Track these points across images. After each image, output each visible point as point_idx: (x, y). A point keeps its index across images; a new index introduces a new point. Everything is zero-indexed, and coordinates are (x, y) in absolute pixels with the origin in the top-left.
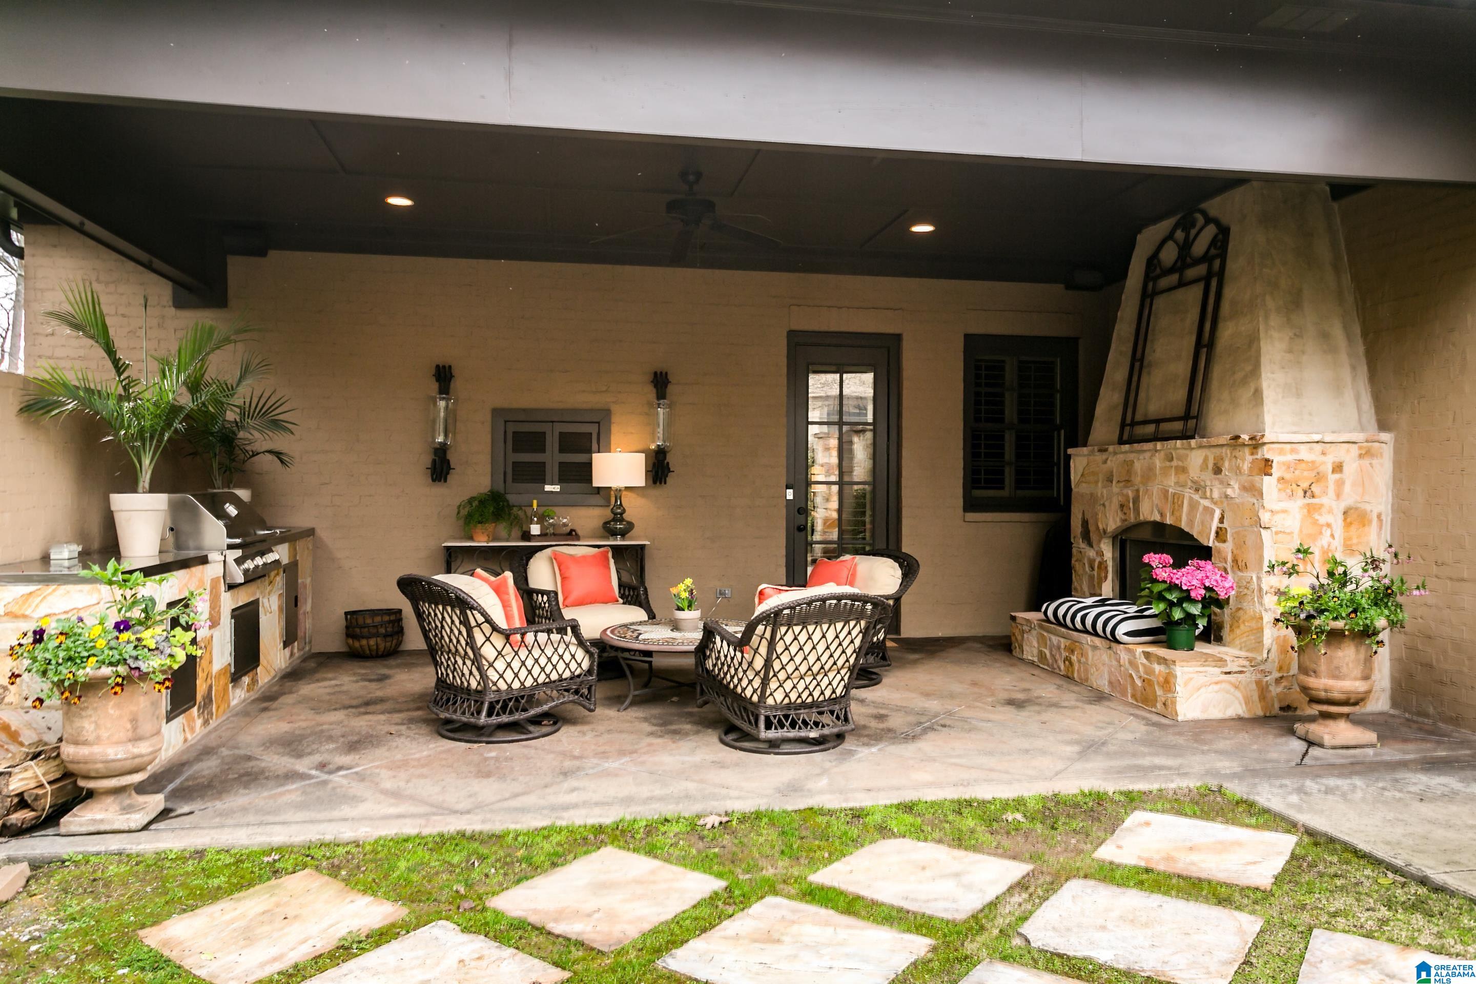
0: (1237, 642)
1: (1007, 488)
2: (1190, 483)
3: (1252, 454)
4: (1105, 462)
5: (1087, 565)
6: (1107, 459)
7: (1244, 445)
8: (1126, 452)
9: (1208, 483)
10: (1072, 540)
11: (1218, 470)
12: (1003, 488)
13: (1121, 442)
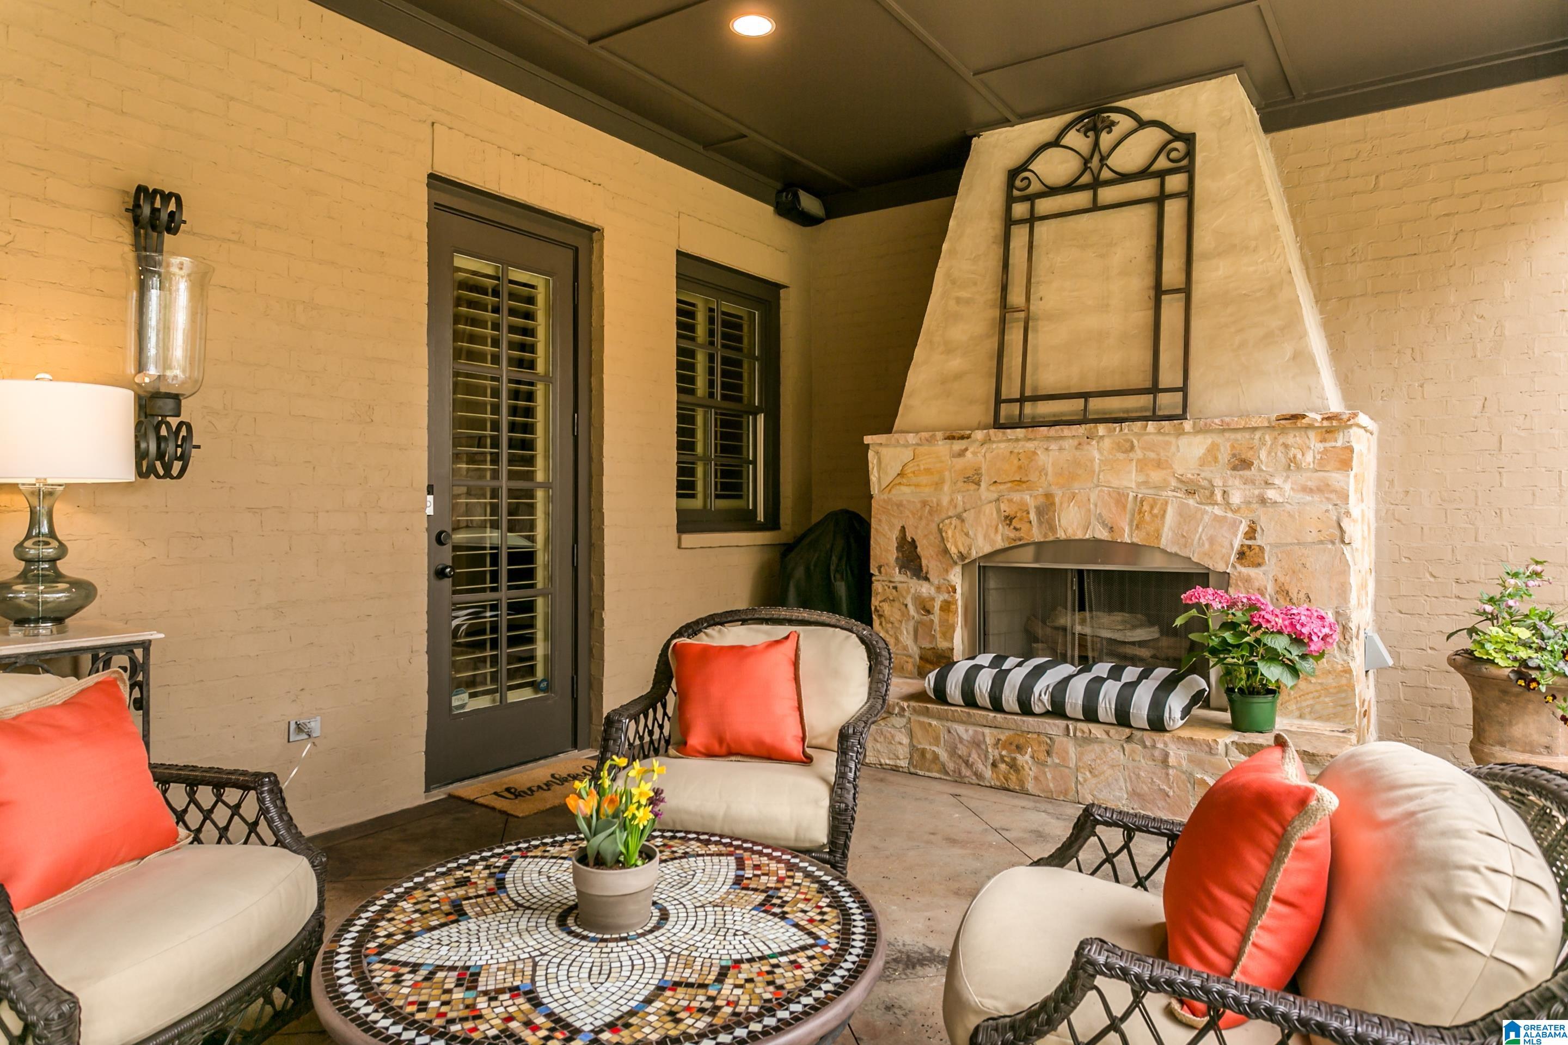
0: (1292, 706)
1: (700, 496)
2: (1174, 483)
3: (1323, 440)
4: (962, 454)
5: (911, 607)
6: (966, 449)
7: (1310, 427)
8: (1017, 440)
9: (1218, 482)
10: (873, 570)
11: (1242, 464)
12: (693, 496)
13: (998, 425)
